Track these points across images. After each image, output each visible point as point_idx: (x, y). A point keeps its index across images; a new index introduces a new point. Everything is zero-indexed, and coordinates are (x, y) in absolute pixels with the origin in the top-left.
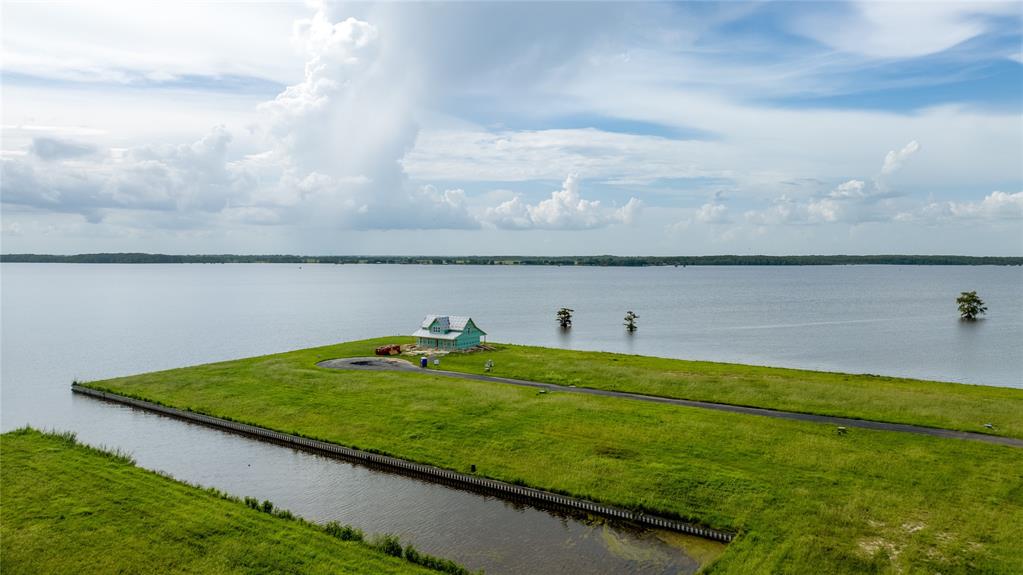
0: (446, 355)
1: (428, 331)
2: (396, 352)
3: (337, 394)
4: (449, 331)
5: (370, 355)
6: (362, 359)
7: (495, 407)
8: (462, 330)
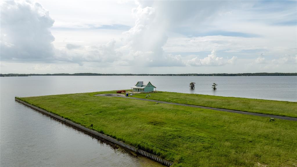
2: (124, 92)
4: (142, 86)
8: (146, 85)
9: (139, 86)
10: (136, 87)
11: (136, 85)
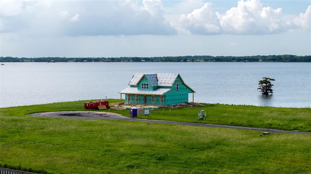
0: (155, 109)
1: (136, 88)
2: (105, 107)
3: (44, 134)
4: (158, 88)
5: (79, 109)
6: (71, 112)
7: (218, 144)
8: (170, 85)
9: (146, 86)
10: (135, 91)
11: (138, 85)
